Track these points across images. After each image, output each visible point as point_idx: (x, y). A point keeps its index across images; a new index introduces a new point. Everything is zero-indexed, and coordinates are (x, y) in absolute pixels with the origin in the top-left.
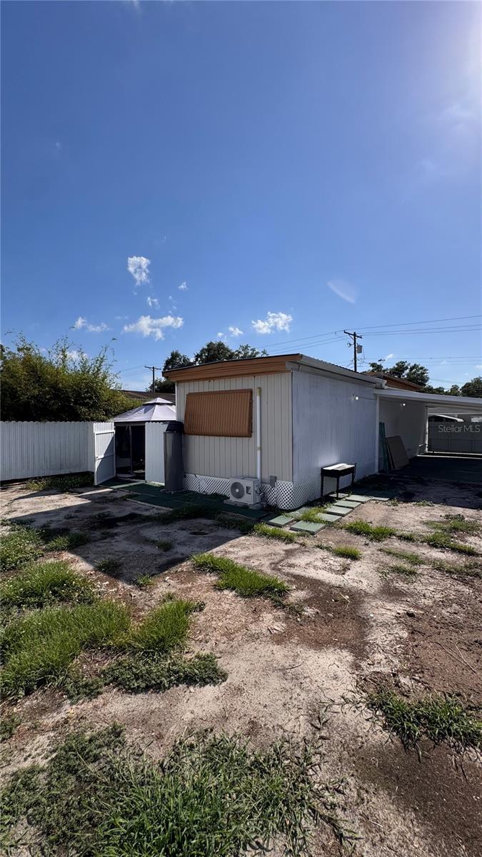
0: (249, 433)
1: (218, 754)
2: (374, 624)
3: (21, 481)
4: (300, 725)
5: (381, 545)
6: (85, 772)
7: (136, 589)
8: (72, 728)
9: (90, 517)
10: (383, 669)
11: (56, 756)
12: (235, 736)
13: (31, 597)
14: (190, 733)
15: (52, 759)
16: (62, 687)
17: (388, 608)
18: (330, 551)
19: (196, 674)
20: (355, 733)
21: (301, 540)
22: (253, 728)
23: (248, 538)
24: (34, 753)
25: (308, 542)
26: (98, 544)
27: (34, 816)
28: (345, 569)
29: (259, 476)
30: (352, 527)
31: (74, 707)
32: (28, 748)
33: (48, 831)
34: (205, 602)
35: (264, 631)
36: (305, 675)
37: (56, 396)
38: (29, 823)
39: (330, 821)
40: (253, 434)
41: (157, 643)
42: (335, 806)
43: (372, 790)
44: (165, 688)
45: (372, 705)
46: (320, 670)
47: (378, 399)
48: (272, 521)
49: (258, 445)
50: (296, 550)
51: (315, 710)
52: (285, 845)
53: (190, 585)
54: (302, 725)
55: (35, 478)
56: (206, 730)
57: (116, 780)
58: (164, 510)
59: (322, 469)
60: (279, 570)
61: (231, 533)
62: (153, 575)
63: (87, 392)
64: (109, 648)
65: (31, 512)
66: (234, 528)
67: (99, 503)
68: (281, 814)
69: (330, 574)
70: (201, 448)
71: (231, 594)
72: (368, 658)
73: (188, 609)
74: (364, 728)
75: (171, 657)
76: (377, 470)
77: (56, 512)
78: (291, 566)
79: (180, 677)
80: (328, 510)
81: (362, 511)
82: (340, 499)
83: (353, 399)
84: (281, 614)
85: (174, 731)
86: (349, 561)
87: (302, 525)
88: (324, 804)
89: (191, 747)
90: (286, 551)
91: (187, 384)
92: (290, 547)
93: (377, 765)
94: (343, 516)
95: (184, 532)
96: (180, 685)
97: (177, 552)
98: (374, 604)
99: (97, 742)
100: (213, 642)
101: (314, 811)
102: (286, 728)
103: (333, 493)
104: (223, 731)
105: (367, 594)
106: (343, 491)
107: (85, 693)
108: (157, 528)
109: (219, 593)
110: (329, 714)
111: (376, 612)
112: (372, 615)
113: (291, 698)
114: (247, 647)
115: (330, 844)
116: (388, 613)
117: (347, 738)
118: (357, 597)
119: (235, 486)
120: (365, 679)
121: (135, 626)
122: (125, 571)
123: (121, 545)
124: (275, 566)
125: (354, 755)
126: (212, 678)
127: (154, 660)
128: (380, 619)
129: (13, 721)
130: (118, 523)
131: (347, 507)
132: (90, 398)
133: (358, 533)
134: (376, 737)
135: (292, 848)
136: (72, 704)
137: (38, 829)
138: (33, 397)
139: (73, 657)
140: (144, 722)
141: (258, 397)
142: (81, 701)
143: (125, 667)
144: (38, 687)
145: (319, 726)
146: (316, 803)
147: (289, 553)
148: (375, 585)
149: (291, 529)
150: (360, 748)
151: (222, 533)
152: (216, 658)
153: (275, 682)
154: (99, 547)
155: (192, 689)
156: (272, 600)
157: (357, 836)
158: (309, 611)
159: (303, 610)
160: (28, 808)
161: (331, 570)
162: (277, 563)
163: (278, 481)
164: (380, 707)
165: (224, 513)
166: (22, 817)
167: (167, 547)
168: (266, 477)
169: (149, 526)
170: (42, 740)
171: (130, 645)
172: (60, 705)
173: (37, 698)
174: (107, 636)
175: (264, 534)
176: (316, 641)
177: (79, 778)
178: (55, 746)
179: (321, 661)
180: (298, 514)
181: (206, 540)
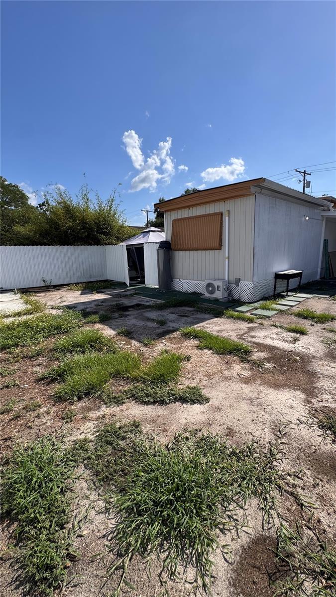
0: (220, 247)
1: (206, 444)
2: (321, 376)
3: (68, 285)
4: (265, 434)
5: (325, 326)
6: (118, 445)
7: (143, 346)
8: (108, 420)
9: (111, 305)
10: (330, 405)
11: (99, 435)
12: (217, 435)
13: (78, 347)
14: (185, 430)
15: (97, 436)
16: (100, 397)
17: (333, 366)
18: (283, 328)
19: (187, 397)
20: (310, 443)
21: (260, 321)
22: (230, 432)
23: (219, 319)
24: (85, 432)
25: (266, 322)
26: (117, 320)
27: (88, 465)
28: (295, 340)
29: (226, 279)
30: (300, 314)
31: (108, 409)
32: (81, 428)
33: (97, 474)
34: (191, 355)
35: (235, 375)
36: (268, 404)
37: (84, 228)
38: (86, 468)
39: (292, 494)
40: (223, 247)
41: (160, 377)
42: (296, 486)
43: (325, 480)
44: (167, 403)
45: (322, 426)
46: (279, 402)
47: (324, 220)
48: (237, 309)
49: (227, 255)
50: (255, 327)
51: (276, 426)
52: (258, 504)
53: (179, 346)
54: (267, 434)
55: (76, 283)
56: (196, 430)
57: (138, 453)
58: (159, 301)
59: (276, 273)
60: (244, 339)
61: (207, 316)
62: (154, 339)
63: (104, 224)
64: (128, 378)
65: (74, 302)
66: (209, 313)
67: (116, 297)
68: (254, 486)
69: (283, 343)
70: (183, 260)
71: (209, 352)
72: (317, 397)
73: (180, 359)
74: (316, 441)
75: (169, 386)
76: (318, 277)
77: (90, 302)
78: (252, 337)
79: (176, 398)
80: (280, 302)
81: (308, 304)
82: (289, 296)
83: (303, 219)
84: (246, 365)
85: (175, 428)
86: (298, 335)
87: (259, 312)
88: (287, 484)
89: (187, 439)
90: (248, 328)
91: (172, 212)
92: (251, 325)
93: (328, 465)
94: (292, 306)
95: (174, 315)
96: (177, 403)
97: (169, 326)
98: (320, 363)
99: (124, 430)
100: (198, 380)
101: (280, 487)
102: (254, 434)
103: (283, 292)
104: (209, 431)
105: (314, 357)
106: (292, 291)
107: (115, 402)
108: (155, 312)
109: (200, 351)
110: (287, 430)
111: (323, 368)
112: (319, 370)
113: (258, 417)
114: (222, 384)
115: (294, 508)
116: (333, 369)
117: (303, 446)
118: (306, 359)
119: (209, 285)
120: (316, 410)
121: (144, 367)
122: (135, 336)
123: (132, 321)
124: (240, 337)
125: (309, 457)
126: (199, 400)
127: (158, 387)
128: (326, 373)
129: (72, 413)
130: (129, 309)
131: (295, 301)
132: (106, 228)
133: (305, 318)
134: (327, 447)
135: (264, 507)
136: (107, 407)
137: (91, 472)
138: (70, 228)
139: (106, 382)
140: (154, 421)
141: (227, 218)
142: (112, 406)
143: (139, 389)
144: (85, 396)
145: (280, 436)
146: (280, 482)
147: (250, 329)
148: (320, 351)
149: (251, 314)
150: (314, 453)
151: (200, 316)
152: (201, 389)
153: (244, 406)
154: (117, 322)
155: (185, 405)
156: (240, 357)
157: (315, 507)
158: (268, 365)
159: (263, 364)
160: (84, 460)
161: (284, 340)
162: (242, 335)
163: (241, 282)
164: (330, 429)
165: (201, 304)
166: (81, 464)
167: (162, 323)
168: (232, 279)
169: (150, 311)
170: (90, 425)
171: (142, 377)
172: (99, 407)
173: (85, 402)
174: (126, 371)
175: (232, 317)
176: (274, 384)
177: (114, 448)
178: (98, 429)
179: (279, 397)
180: (256, 305)
181: (189, 320)
